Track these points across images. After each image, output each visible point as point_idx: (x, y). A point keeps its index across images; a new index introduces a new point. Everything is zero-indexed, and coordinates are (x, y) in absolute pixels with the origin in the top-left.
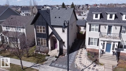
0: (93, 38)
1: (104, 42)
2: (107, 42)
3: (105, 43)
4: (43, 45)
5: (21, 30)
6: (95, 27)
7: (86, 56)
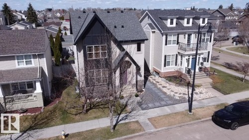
0: (170, 55)
1: (189, 56)
2: (192, 56)
3: (189, 58)
4: (101, 84)
5: (31, 64)
6: (172, 38)
7: (170, 83)
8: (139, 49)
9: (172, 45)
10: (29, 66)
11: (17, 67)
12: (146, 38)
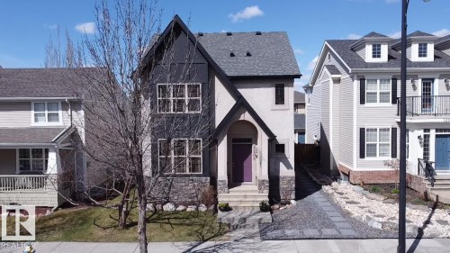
0: (376, 130)
1: (425, 130)
2: (437, 130)
3: (429, 136)
4: (188, 172)
5: (58, 120)
6: (378, 88)
7: (373, 195)
8: (280, 99)
9: (378, 104)
10: (53, 124)
11: (33, 124)
12: (296, 73)
